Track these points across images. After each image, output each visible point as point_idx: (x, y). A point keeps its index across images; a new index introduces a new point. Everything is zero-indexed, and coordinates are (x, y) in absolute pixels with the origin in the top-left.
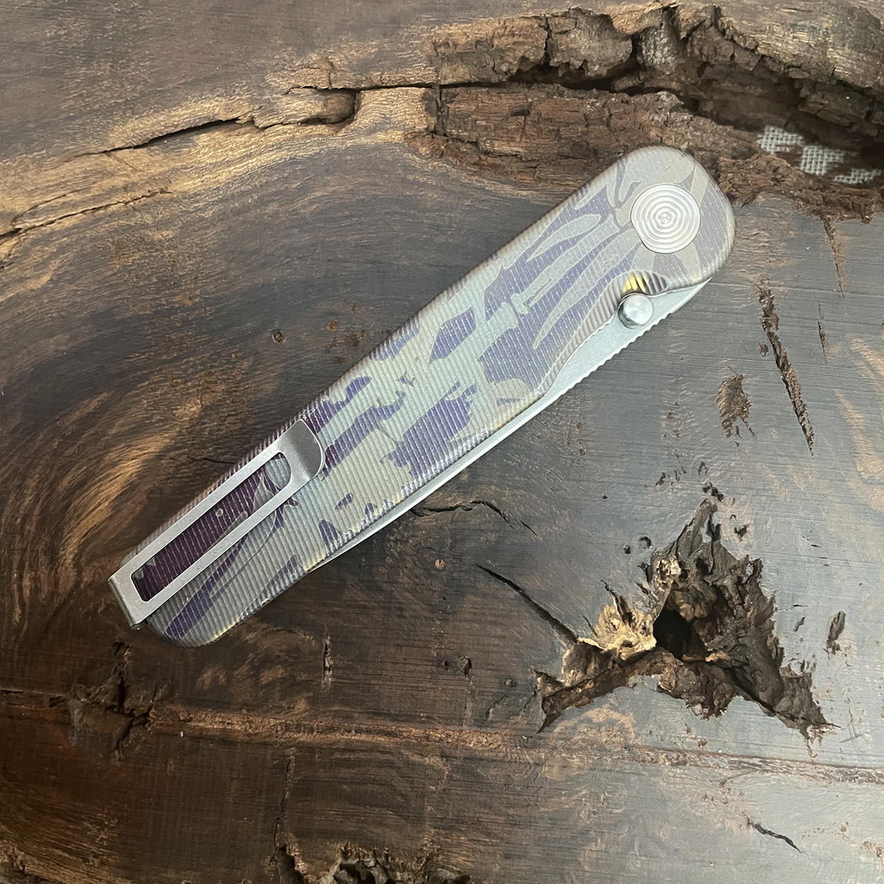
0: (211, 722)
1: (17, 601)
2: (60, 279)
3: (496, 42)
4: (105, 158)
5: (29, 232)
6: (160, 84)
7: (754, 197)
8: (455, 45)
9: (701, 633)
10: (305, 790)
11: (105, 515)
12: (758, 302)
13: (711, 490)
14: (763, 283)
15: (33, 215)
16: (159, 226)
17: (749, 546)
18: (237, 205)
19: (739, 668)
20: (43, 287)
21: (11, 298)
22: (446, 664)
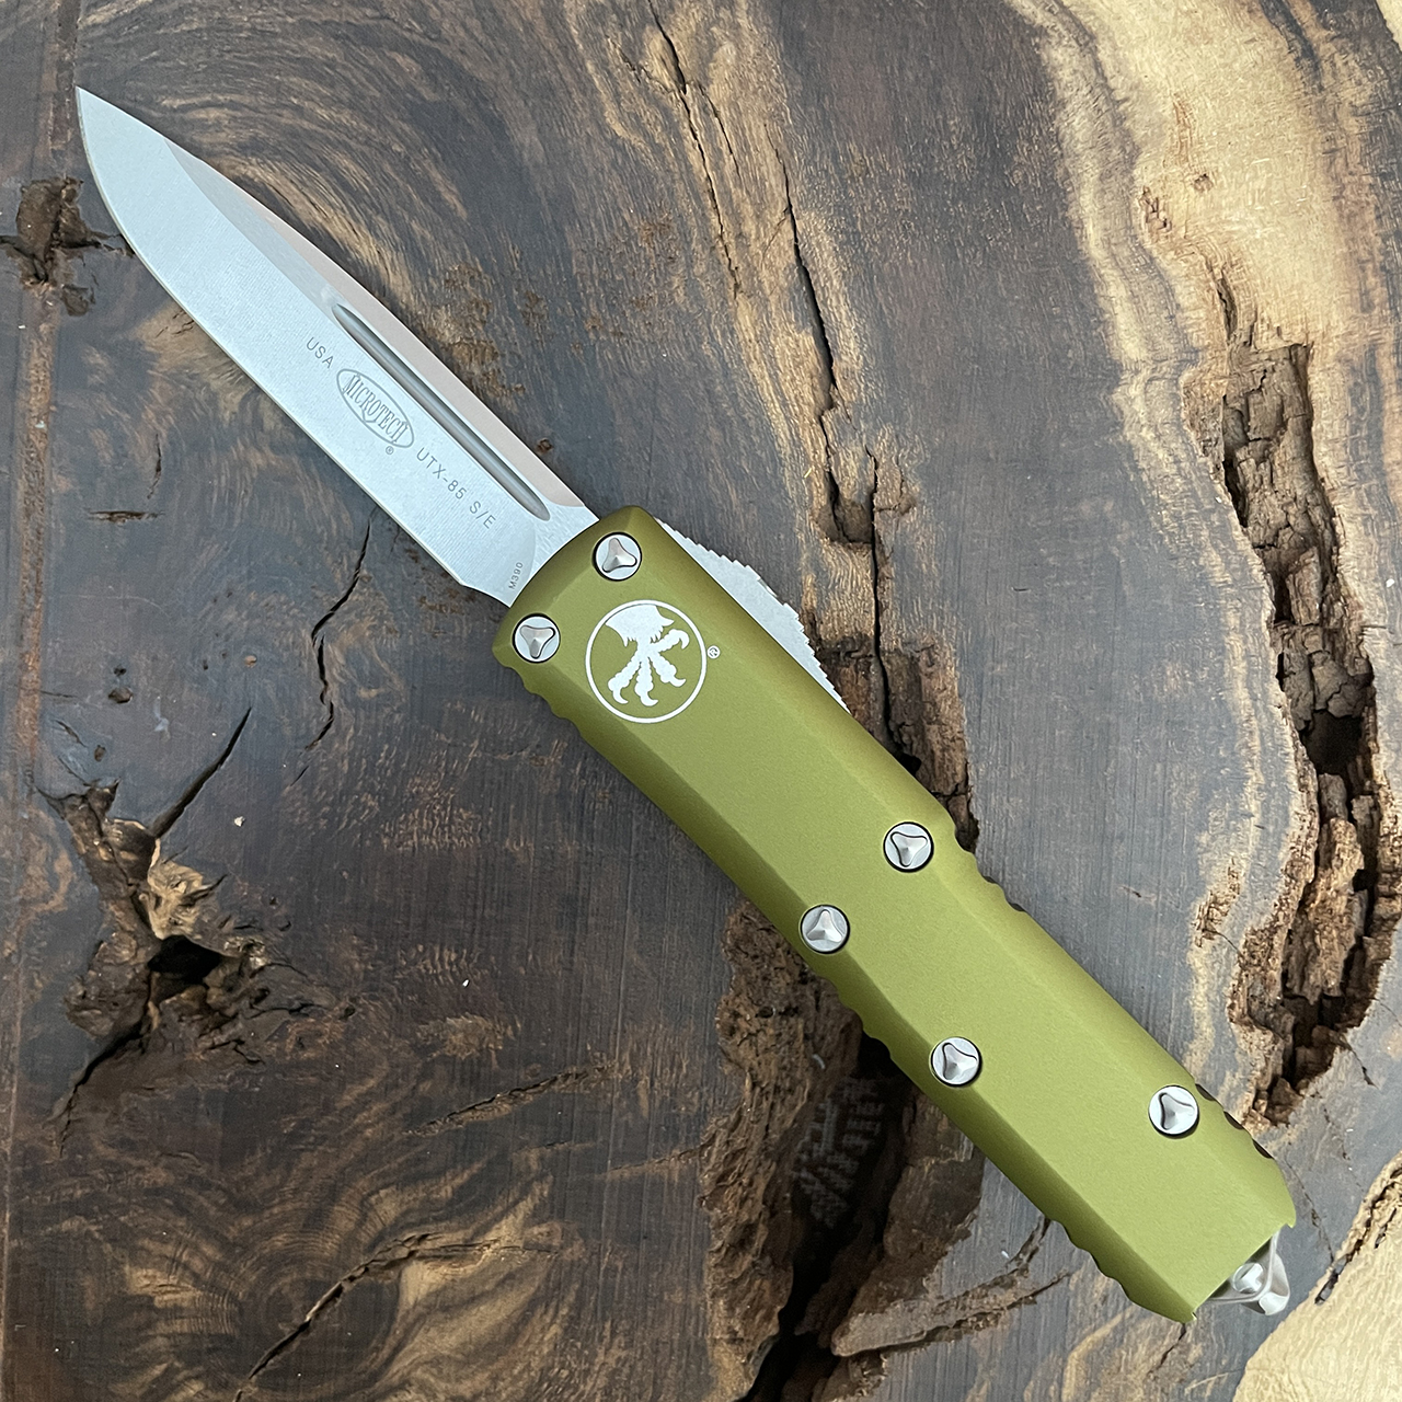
0: (37, 365)
1: (189, 101)
3: (935, 727)
4: (782, 207)
5: (681, 104)
6: (881, 280)
8: (930, 676)
9: (183, 995)
11: (304, 218)
14: (620, 1070)
15: (704, 109)
16: (691, 284)
18: (719, 388)
20: (608, 125)
21: (592, 82)
22: (123, 671)
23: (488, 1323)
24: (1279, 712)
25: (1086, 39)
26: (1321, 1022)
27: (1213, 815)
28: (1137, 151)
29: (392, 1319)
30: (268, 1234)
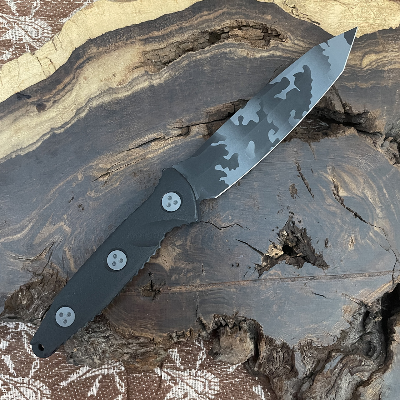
0: (177, 289)
2: (122, 183)
3: (222, 110)
4: (128, 152)
5: (112, 173)
6: (140, 131)
7: (291, 139)
8: (212, 112)
9: (295, 249)
10: (202, 302)
12: (295, 165)
13: (291, 213)
14: (296, 160)
15: (112, 168)
17: (302, 225)
18: (164, 159)
19: (306, 256)
20: (117, 186)
21: (109, 190)
22: (233, 265)
23: (349, 179)
24: (210, 48)
25: (91, 100)
26: (267, 32)
27: (231, 57)
28: (110, 88)
29: (350, 197)
30: (338, 223)
